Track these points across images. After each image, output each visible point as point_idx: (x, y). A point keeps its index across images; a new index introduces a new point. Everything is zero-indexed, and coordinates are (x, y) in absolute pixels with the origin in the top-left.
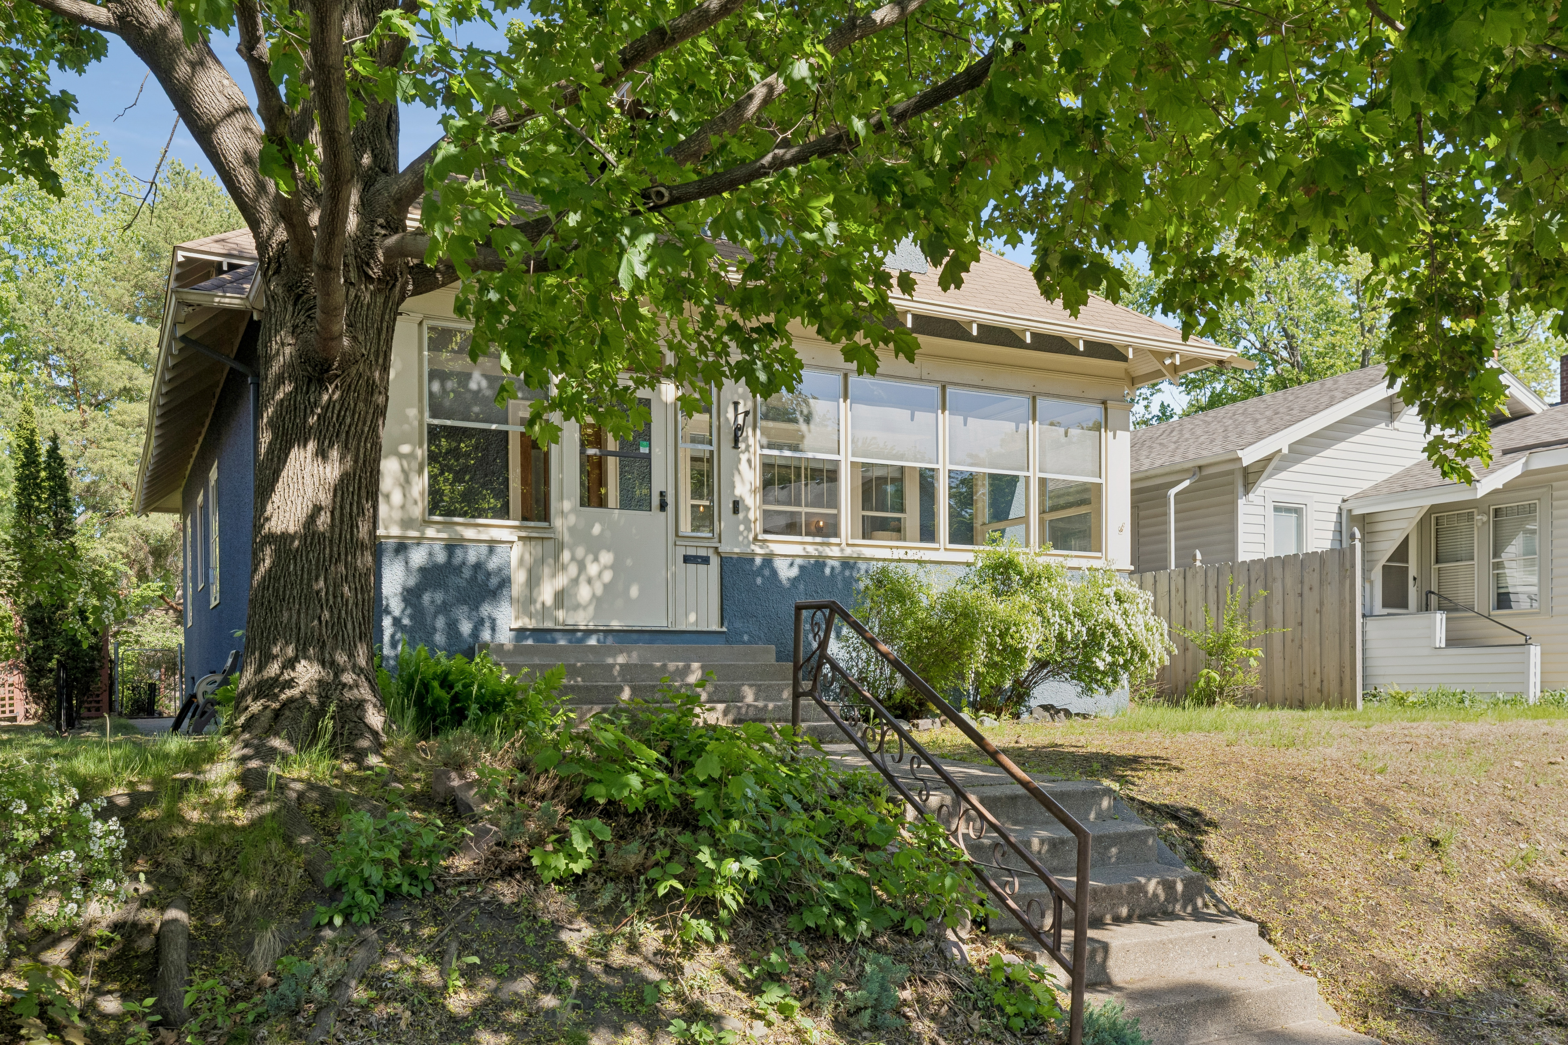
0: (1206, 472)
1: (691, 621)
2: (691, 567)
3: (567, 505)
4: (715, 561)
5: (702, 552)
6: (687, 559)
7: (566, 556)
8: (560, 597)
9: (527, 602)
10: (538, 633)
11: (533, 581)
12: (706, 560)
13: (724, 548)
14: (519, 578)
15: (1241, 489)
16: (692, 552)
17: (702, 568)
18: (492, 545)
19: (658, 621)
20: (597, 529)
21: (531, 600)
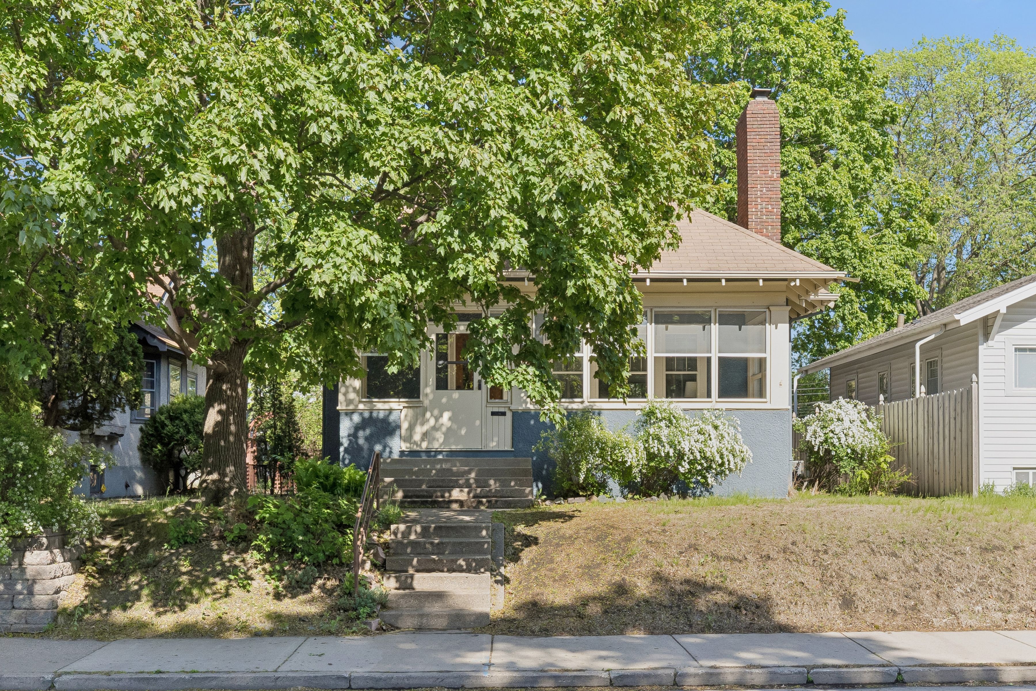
0: (949, 328)
1: (493, 445)
2: (496, 417)
3: (428, 390)
4: (509, 415)
5: (502, 410)
6: (493, 414)
7: (428, 415)
8: (425, 435)
9: (408, 439)
10: (412, 453)
11: (411, 428)
12: (504, 414)
13: (513, 407)
14: (405, 426)
15: (981, 338)
16: (496, 410)
17: (502, 418)
18: (391, 411)
19: (476, 446)
20: (444, 400)
21: (411, 436)
